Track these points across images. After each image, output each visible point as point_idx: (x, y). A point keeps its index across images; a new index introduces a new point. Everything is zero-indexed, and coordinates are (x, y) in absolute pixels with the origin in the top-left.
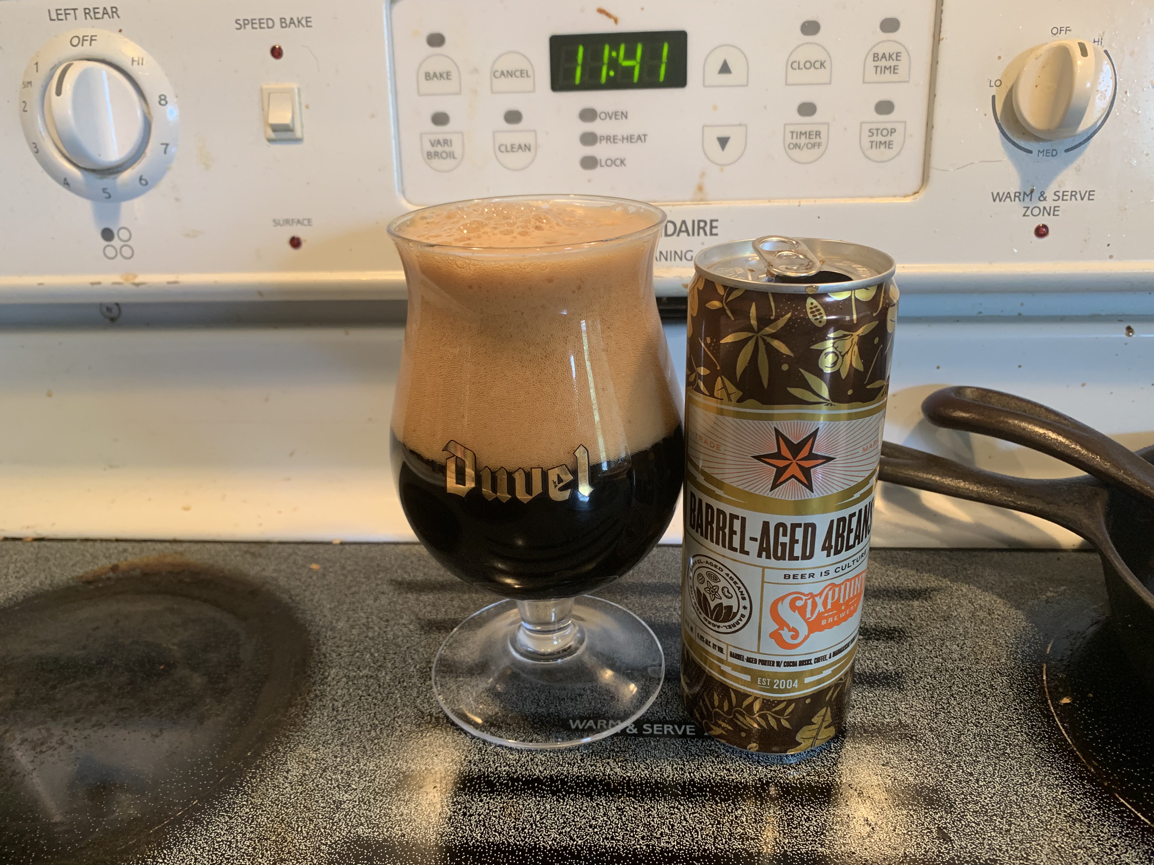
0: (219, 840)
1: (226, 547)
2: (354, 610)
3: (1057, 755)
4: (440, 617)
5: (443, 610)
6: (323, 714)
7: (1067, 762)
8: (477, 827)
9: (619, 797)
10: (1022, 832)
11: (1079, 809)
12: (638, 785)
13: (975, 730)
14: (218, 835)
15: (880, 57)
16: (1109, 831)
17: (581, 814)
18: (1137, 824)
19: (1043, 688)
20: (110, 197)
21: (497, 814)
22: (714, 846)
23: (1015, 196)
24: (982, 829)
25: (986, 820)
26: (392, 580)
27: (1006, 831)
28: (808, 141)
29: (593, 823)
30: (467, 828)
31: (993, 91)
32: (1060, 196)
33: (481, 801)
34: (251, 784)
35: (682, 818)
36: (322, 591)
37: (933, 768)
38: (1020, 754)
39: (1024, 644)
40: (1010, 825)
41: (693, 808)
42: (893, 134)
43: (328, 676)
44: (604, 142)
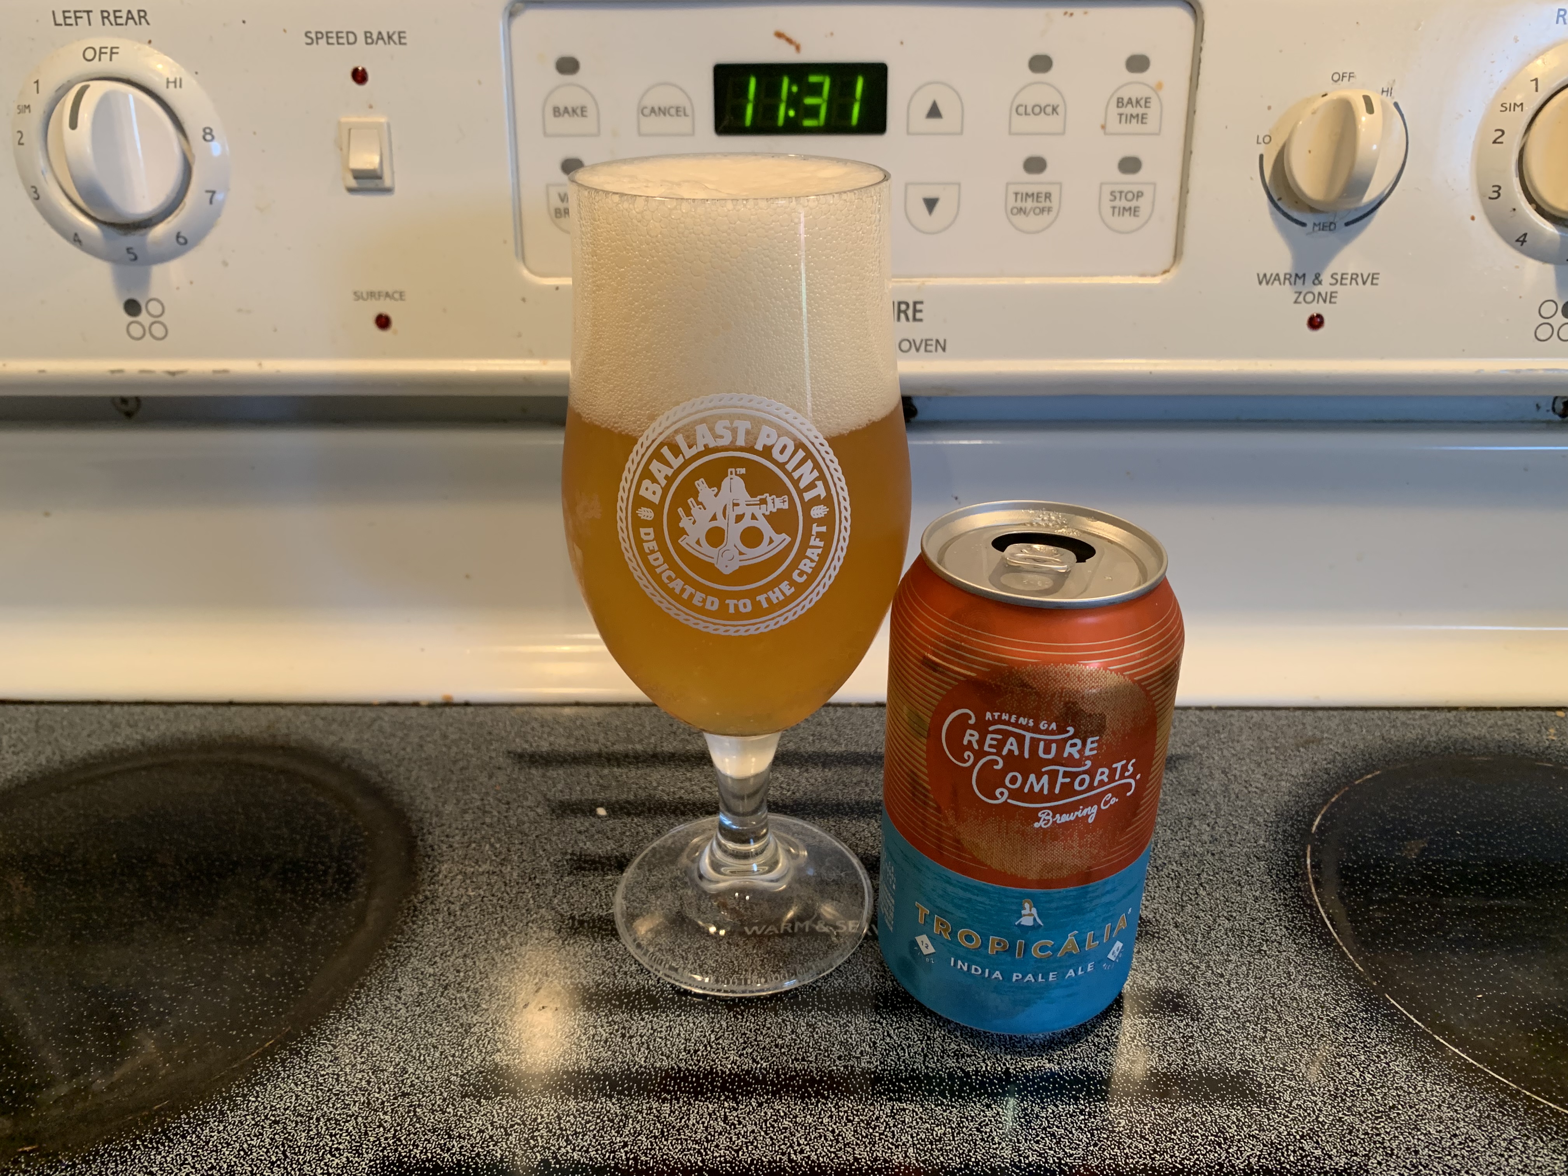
0: (322, 1073)
1: (288, 713)
2: (464, 790)
3: (1320, 952)
4: (575, 797)
5: (578, 788)
6: (437, 920)
7: (1331, 959)
8: (639, 1050)
9: (809, 1012)
10: (1279, 1039)
11: (1344, 1013)
12: (831, 996)
13: (1228, 925)
14: (321, 1067)
15: (1125, 101)
16: (1377, 1036)
17: (764, 1032)
18: (1409, 1028)
19: (1305, 874)
20: (136, 258)
21: (663, 1035)
22: (924, 1065)
23: (1285, 279)
24: (1234, 1038)
25: (1238, 1027)
26: (509, 752)
27: (1260, 1039)
28: (1036, 204)
29: (780, 1041)
30: (628, 1052)
31: (1261, 149)
32: (1339, 279)
33: (643, 1019)
34: (356, 1005)
35: (886, 1034)
36: (420, 767)
37: (1178, 970)
38: (1279, 952)
39: (1286, 823)
40: (1265, 1032)
41: (897, 1022)
42: (1140, 199)
43: (439, 872)
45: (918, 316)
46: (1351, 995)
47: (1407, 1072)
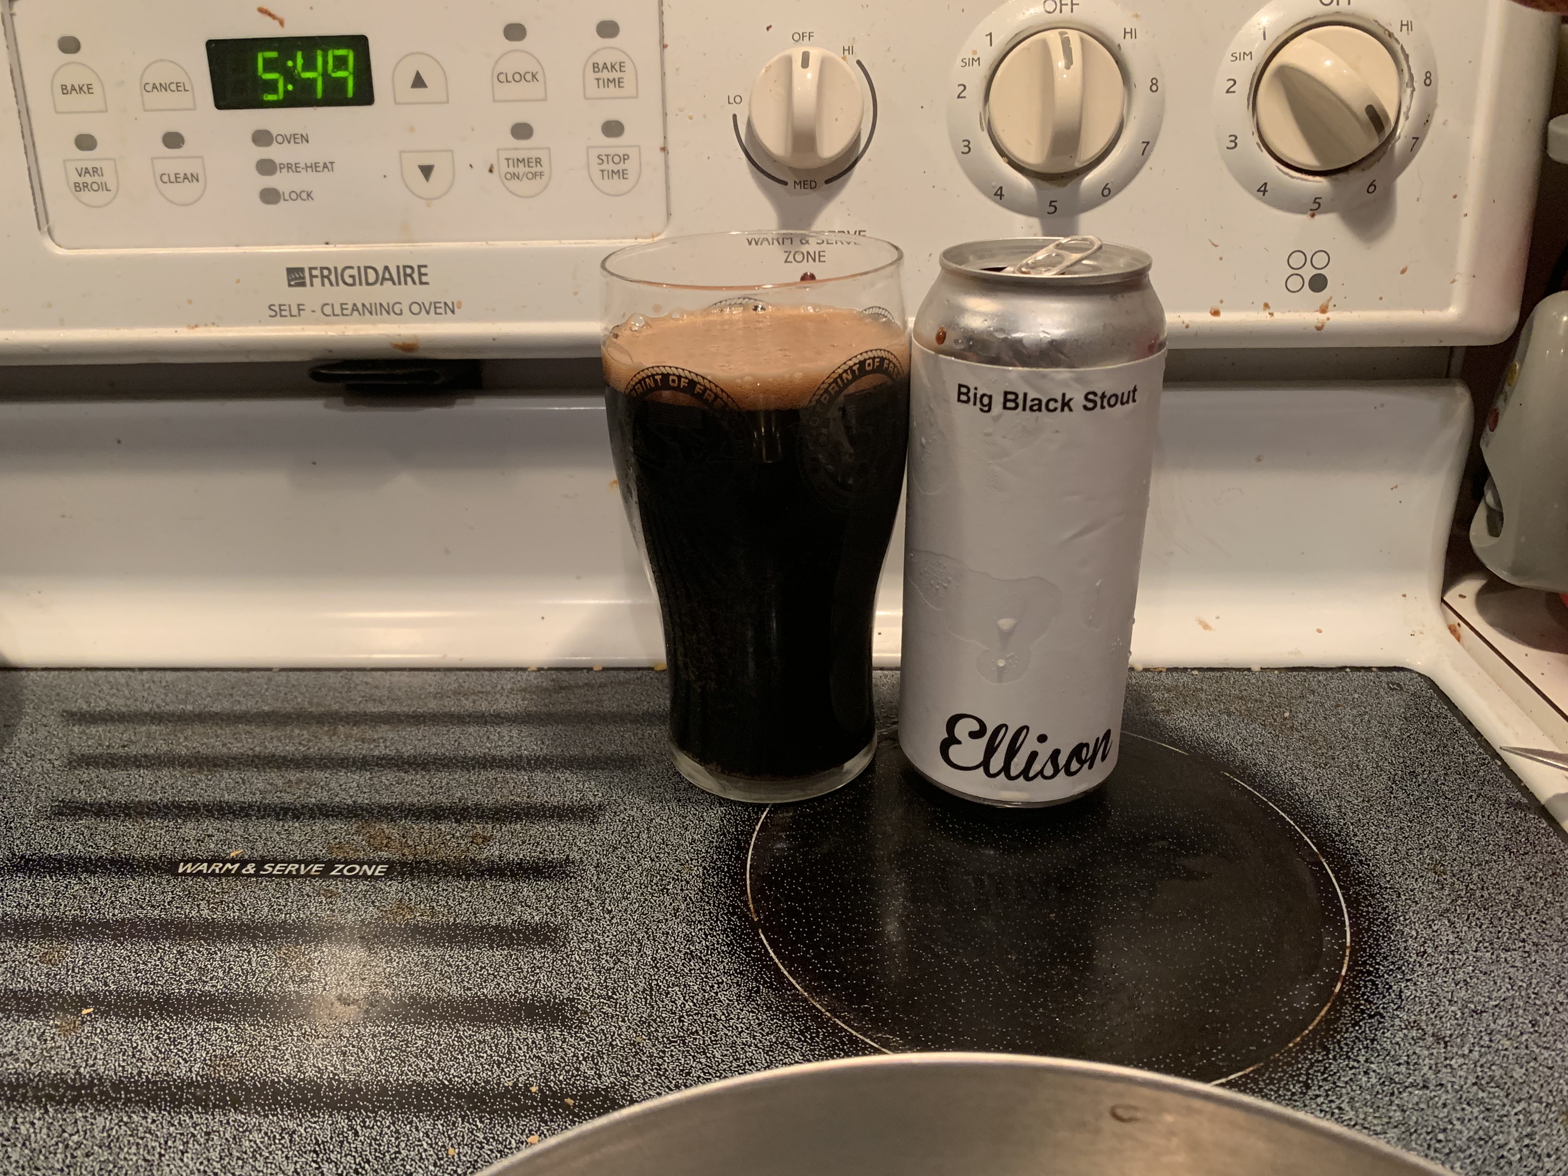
3: (722, 890)
4: (98, 751)
5: (107, 744)
7: (728, 898)
9: (188, 941)
10: (625, 970)
11: (707, 946)
12: (219, 927)
13: (648, 865)
15: (601, 67)
16: (724, 968)
17: (133, 959)
18: (761, 961)
21: (35, 960)
22: (265, 988)
23: (773, 239)
24: (581, 968)
26: (64, 711)
27: (607, 970)
28: (527, 169)
29: (142, 967)
31: (733, 109)
32: (826, 238)
37: (570, 906)
38: (682, 890)
42: (627, 162)
44: (284, 171)
45: (424, 279)
46: (725, 930)
47: (730, 1001)
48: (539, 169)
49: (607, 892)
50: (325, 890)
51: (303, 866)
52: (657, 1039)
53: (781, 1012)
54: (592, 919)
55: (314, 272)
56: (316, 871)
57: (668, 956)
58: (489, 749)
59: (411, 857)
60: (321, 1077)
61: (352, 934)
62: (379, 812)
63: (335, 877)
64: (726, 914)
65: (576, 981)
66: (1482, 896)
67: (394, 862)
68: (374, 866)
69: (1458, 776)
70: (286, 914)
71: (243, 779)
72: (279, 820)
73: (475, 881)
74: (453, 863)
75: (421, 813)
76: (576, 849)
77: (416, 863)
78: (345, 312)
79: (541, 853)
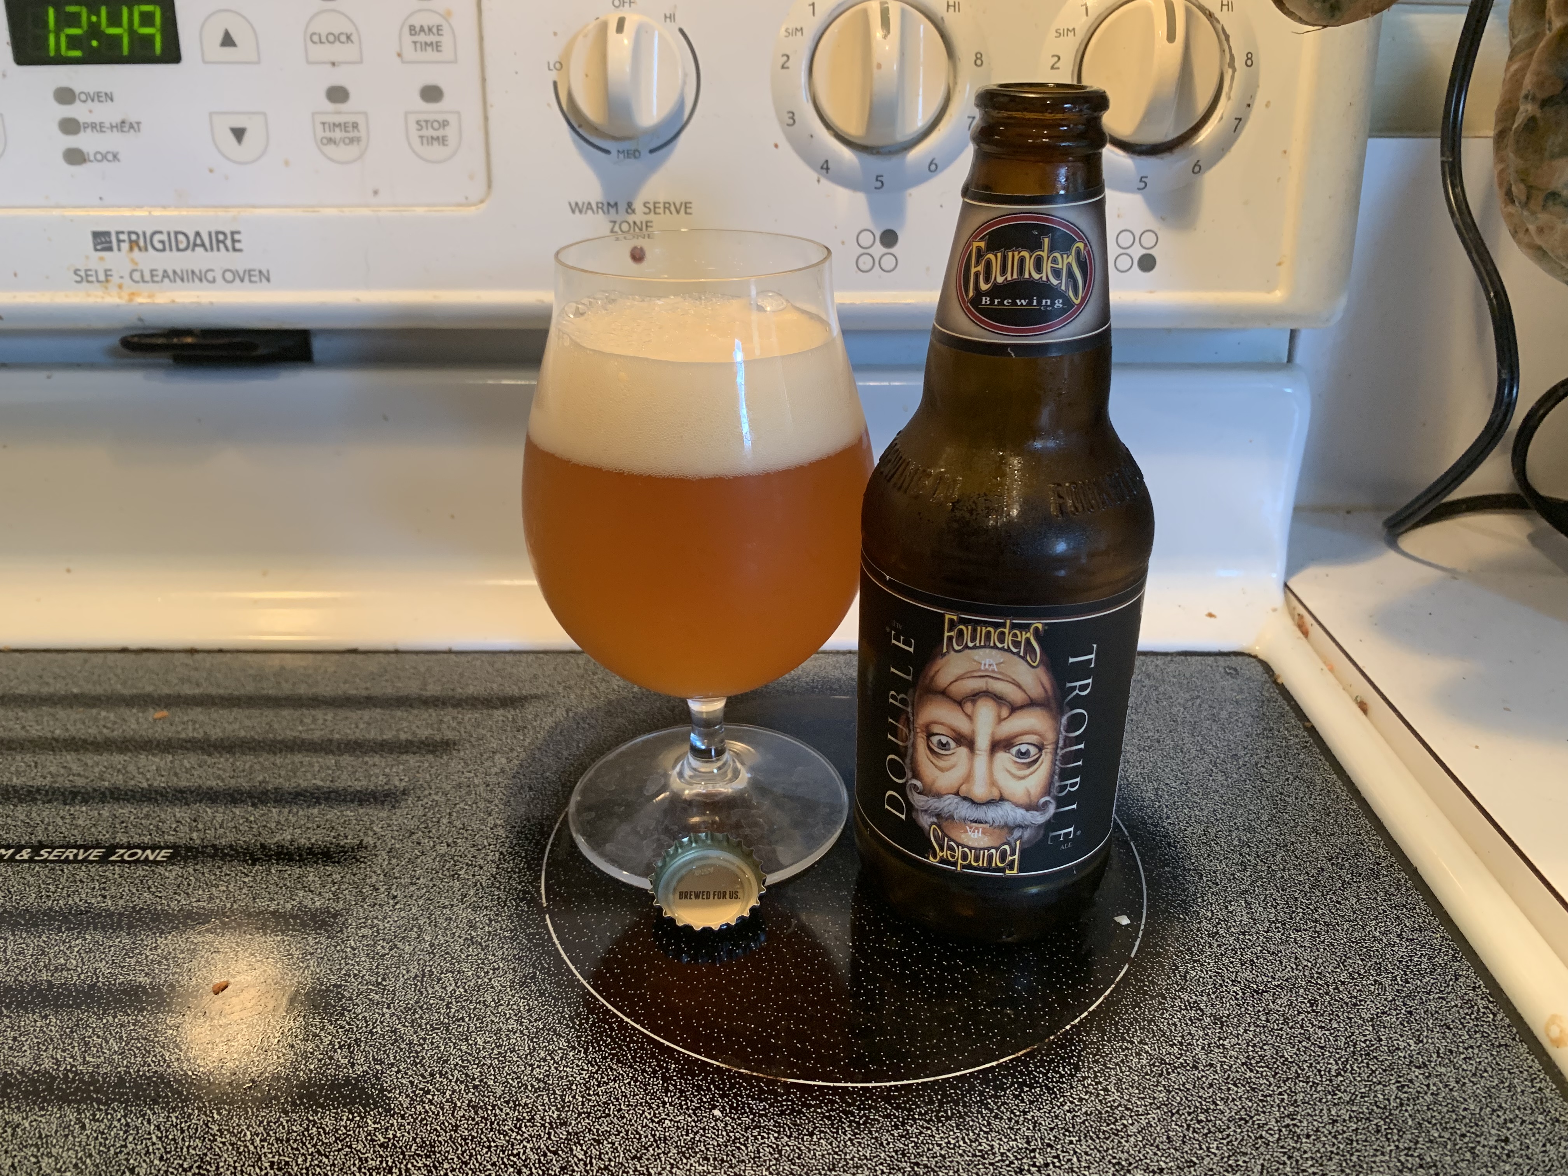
15: (418, 29)
23: (598, 207)
28: (344, 134)
31: (553, 75)
32: (652, 208)
42: (447, 128)
44: (89, 130)
45: (238, 246)
48: (354, 134)
49: (396, 878)
50: (101, 876)
51: (82, 851)
52: (420, 1026)
53: (554, 998)
54: (375, 904)
55: (122, 237)
56: (95, 856)
57: (447, 942)
58: (301, 732)
59: (198, 842)
60: (57, 1069)
61: (120, 921)
62: (173, 795)
63: (114, 863)
64: (515, 900)
65: (346, 968)
66: (1283, 877)
67: (180, 846)
68: (157, 851)
69: (1277, 759)
70: (53, 901)
71: (36, 763)
72: (65, 804)
73: (262, 866)
74: (242, 847)
75: (217, 797)
76: (371, 833)
77: (203, 847)
78: (156, 279)
79: (334, 838)
